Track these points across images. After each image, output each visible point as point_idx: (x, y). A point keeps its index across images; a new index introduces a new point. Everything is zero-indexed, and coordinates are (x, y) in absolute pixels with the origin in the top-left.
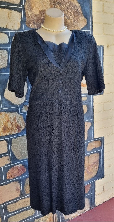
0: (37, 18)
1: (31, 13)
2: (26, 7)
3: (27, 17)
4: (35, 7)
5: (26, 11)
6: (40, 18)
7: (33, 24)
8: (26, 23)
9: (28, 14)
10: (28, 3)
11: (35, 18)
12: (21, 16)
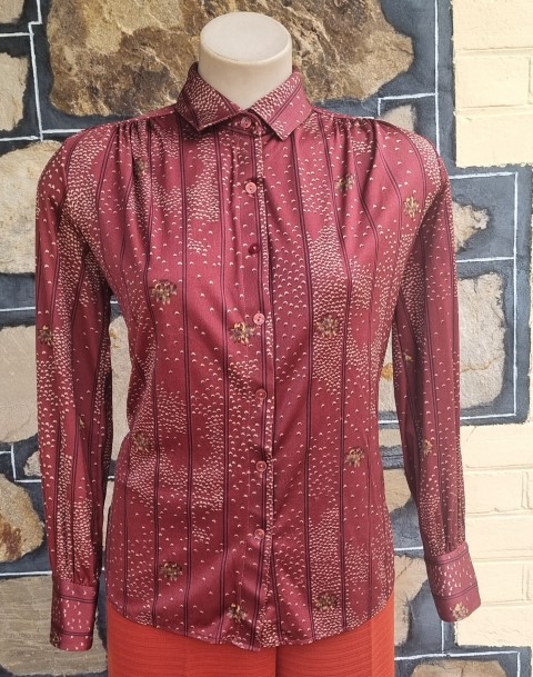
0: (110, 66)
1: (79, 49)
2: (52, 27)
3: (58, 73)
4: (97, 23)
5: (54, 48)
6: (126, 69)
7: (86, 97)
8: (51, 97)
9: (60, 59)
10: (62, 12)
11: (100, 70)
12: (26, 70)
